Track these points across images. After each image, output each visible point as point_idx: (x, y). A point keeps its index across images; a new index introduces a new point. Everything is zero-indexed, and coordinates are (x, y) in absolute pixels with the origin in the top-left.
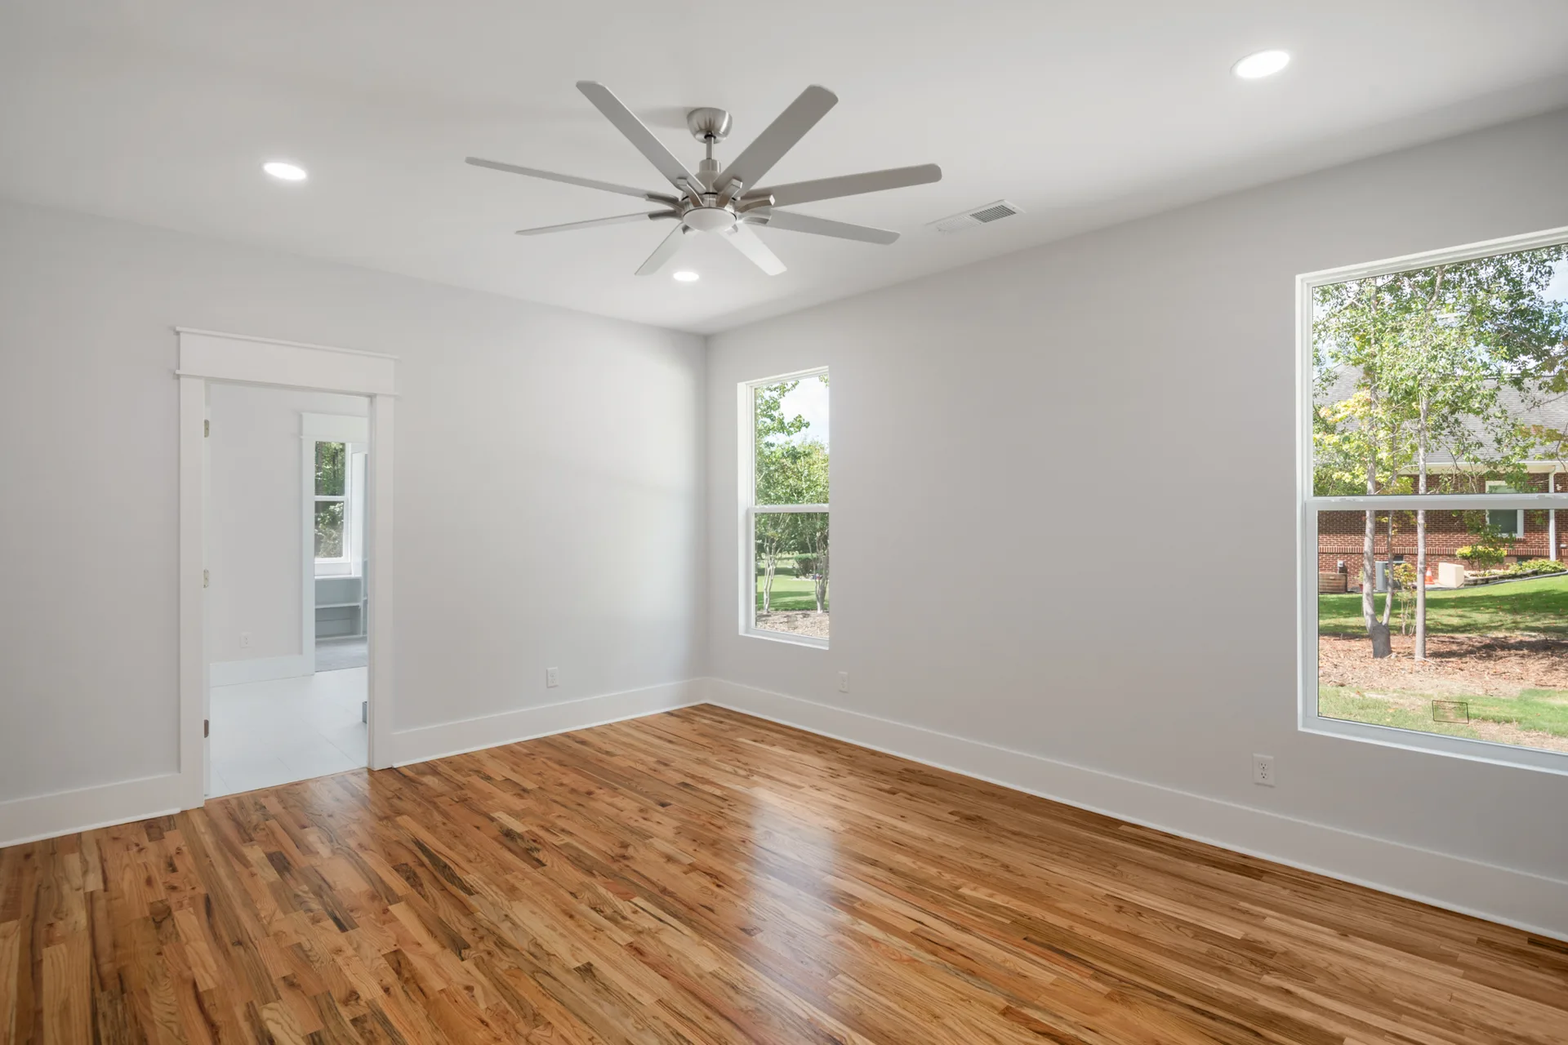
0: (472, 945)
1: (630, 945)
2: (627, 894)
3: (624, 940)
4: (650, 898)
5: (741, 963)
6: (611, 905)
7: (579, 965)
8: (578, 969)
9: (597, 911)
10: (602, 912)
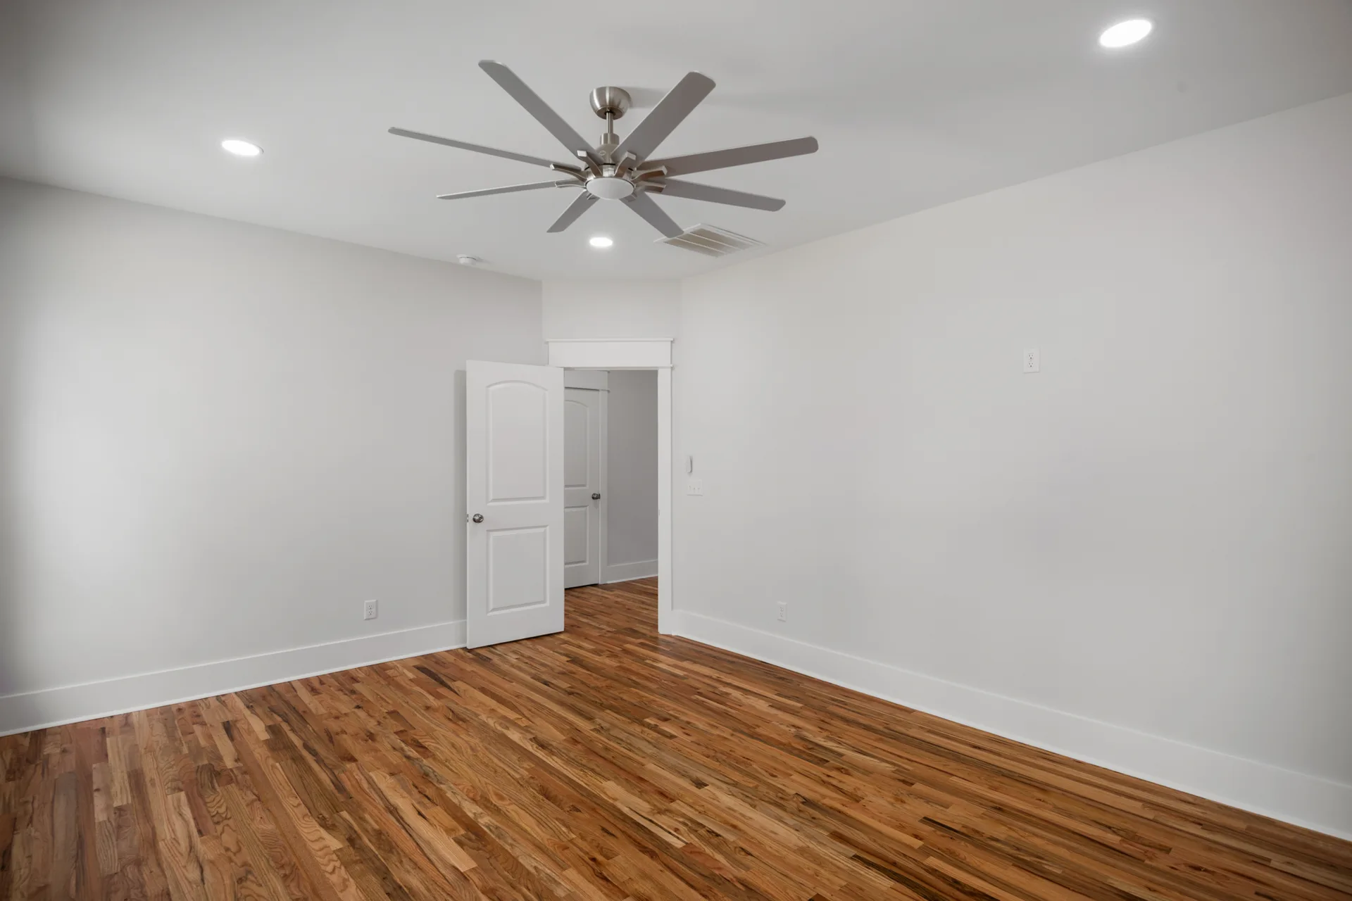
0: (801, 805)
1: (672, 800)
2: (691, 852)
3: (678, 804)
4: (667, 846)
5: (587, 787)
6: (700, 837)
7: (706, 787)
8: (706, 785)
9: (713, 832)
10: (708, 831)
